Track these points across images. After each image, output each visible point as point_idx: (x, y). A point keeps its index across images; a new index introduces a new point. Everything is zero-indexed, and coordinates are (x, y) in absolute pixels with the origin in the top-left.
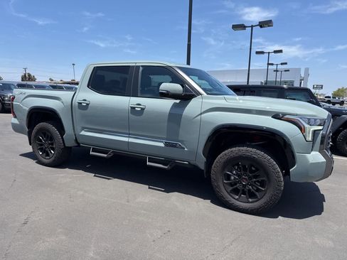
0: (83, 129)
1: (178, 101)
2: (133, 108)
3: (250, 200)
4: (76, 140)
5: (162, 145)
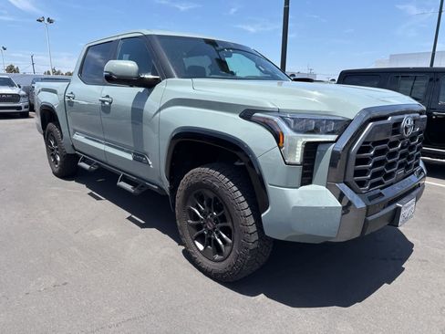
0: (75, 131)
1: (141, 90)
2: (103, 102)
3: (217, 257)
4: (73, 146)
5: (130, 157)
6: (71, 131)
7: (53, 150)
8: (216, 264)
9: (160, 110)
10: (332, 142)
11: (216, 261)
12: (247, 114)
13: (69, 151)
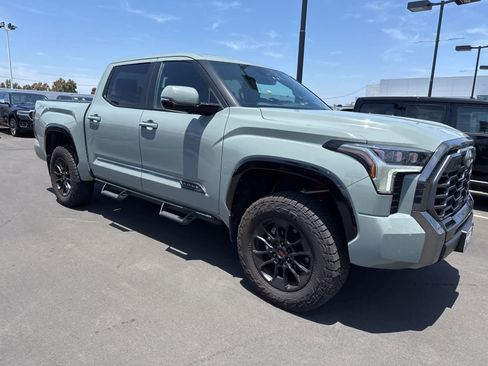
0: (96, 156)
1: (197, 117)
2: (144, 127)
3: (289, 287)
4: (91, 172)
5: (178, 185)
6: (91, 156)
7: (60, 177)
8: (289, 294)
9: (224, 138)
10: (417, 173)
11: (289, 291)
12: (333, 145)
13: (86, 177)
